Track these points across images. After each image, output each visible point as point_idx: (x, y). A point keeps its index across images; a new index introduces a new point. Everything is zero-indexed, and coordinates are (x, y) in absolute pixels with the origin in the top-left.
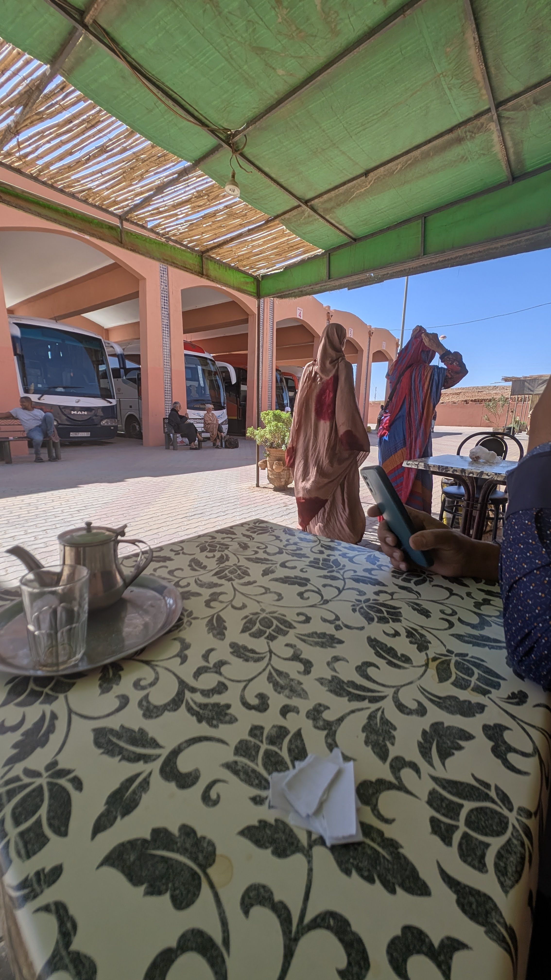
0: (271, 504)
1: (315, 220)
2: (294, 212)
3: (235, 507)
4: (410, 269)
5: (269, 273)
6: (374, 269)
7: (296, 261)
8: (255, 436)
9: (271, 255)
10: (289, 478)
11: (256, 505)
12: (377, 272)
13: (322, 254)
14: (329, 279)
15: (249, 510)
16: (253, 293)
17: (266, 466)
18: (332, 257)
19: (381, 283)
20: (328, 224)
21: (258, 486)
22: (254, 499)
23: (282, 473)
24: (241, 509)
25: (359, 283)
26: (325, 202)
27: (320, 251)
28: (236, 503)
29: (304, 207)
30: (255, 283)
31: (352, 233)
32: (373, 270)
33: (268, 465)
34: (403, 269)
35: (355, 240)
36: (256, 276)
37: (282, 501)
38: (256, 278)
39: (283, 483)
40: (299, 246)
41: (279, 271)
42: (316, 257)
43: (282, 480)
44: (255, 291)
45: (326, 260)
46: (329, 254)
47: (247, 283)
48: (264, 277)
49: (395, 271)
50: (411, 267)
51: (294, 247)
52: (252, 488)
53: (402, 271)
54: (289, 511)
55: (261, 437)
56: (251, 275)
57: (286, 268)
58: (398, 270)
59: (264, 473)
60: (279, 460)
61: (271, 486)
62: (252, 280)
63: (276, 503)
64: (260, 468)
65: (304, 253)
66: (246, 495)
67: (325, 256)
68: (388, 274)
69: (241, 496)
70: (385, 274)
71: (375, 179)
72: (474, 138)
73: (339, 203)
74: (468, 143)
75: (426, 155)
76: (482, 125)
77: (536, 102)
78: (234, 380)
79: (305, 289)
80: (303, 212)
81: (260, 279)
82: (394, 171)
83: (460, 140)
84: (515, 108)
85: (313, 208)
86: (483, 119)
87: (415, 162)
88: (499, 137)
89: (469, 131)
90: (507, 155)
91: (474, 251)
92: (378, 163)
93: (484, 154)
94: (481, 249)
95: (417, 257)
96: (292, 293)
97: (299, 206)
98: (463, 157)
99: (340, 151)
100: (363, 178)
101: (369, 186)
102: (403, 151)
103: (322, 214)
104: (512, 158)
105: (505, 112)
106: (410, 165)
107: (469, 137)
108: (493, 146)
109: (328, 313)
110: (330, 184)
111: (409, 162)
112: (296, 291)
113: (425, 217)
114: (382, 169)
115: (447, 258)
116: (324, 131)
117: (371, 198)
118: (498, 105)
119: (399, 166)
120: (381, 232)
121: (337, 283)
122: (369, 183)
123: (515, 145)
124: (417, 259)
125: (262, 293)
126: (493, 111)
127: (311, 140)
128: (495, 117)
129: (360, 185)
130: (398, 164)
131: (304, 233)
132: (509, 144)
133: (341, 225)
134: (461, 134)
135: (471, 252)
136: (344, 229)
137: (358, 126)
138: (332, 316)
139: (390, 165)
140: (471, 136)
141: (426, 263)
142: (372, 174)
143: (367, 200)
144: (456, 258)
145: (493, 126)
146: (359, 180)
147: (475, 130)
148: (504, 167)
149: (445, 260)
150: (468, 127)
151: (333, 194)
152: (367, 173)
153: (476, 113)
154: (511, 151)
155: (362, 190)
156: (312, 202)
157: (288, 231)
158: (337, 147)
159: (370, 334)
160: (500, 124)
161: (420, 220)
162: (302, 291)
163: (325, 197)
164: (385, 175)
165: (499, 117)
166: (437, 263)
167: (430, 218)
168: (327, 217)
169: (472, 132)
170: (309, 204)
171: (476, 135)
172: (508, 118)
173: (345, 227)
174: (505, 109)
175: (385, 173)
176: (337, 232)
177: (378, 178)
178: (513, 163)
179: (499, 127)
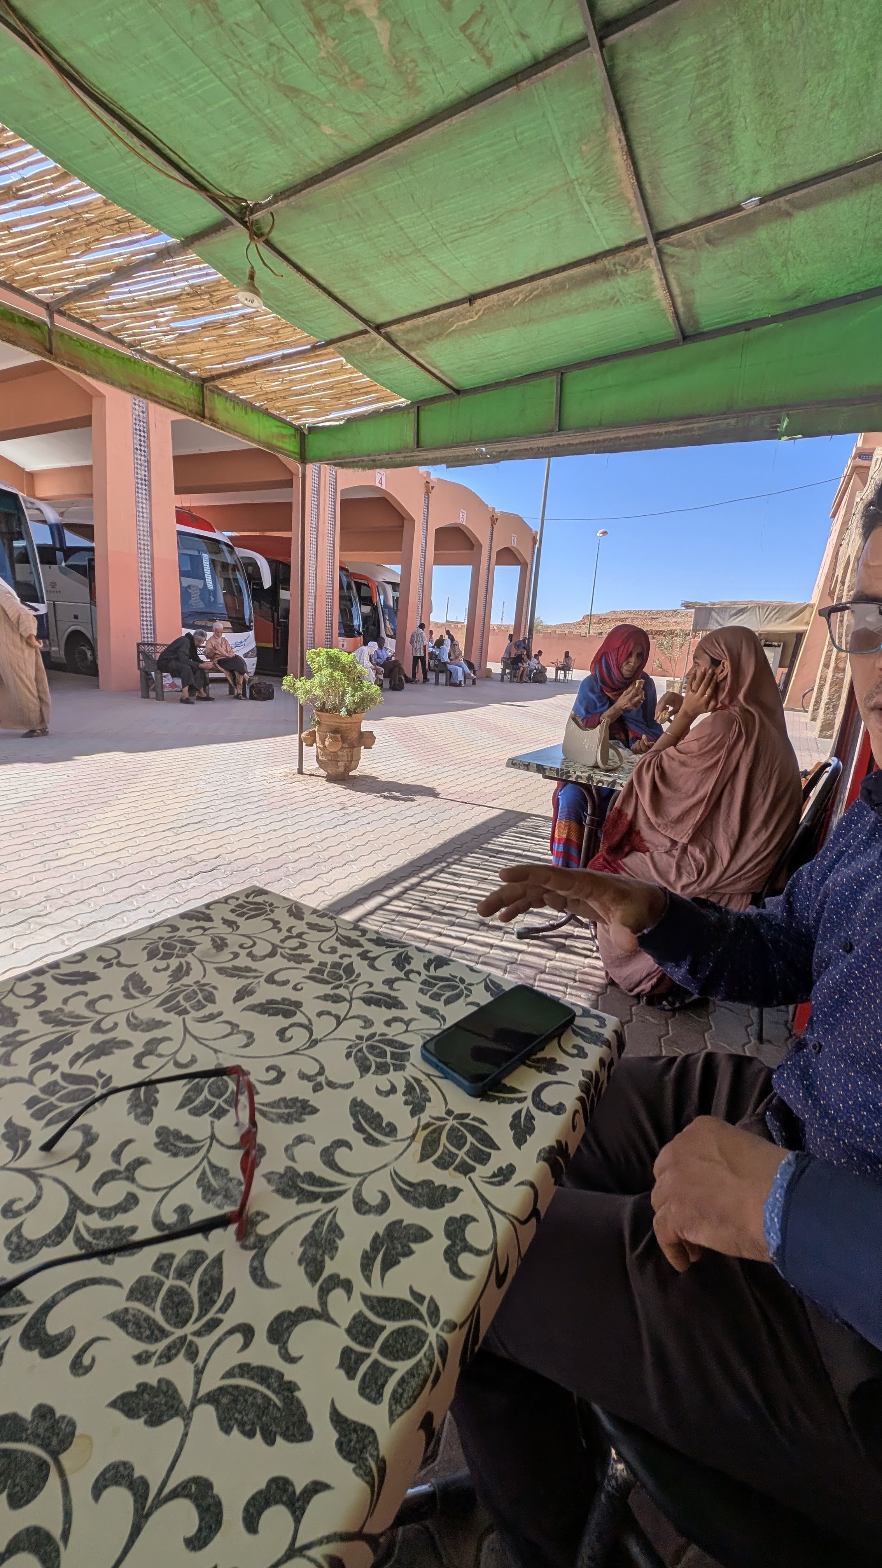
0: (320, 805)
1: (392, 354)
2: (359, 340)
3: (260, 809)
4: (538, 448)
5: (321, 425)
6: (485, 442)
7: (366, 412)
8: (296, 690)
9: (324, 397)
10: (351, 761)
11: (294, 806)
12: (490, 446)
13: (407, 405)
14: (418, 447)
15: (283, 816)
16: (295, 453)
17: (315, 741)
18: (422, 414)
20: (414, 364)
21: (300, 772)
22: (293, 795)
23: (340, 753)
24: (268, 814)
25: (466, 460)
26: (409, 331)
27: (402, 402)
28: (260, 803)
29: (374, 334)
30: (298, 437)
31: (453, 381)
32: (484, 443)
33: (318, 739)
34: (528, 447)
35: (458, 392)
36: (299, 427)
37: (339, 800)
38: (298, 430)
39: (341, 769)
40: (369, 389)
41: (337, 423)
42: (397, 409)
43: (340, 764)
44: (297, 450)
45: (412, 416)
46: (418, 407)
47: (285, 436)
48: (313, 429)
49: (517, 448)
50: (540, 445)
51: (362, 391)
52: (290, 776)
53: (526, 450)
54: (348, 818)
55: (307, 692)
56: (290, 424)
57: (349, 419)
59: (311, 752)
60: (335, 731)
61: (322, 773)
62: (292, 432)
63: (328, 803)
64: (304, 744)
65: (378, 400)
66: (279, 789)
67: (412, 410)
68: (506, 451)
69: (271, 788)
70: (501, 452)
71: (485, 310)
72: (626, 275)
73: (430, 336)
74: (619, 280)
75: (560, 287)
76: (638, 259)
77: (709, 241)
78: (267, 583)
79: (380, 458)
80: (374, 341)
81: (306, 433)
82: (513, 302)
83: (607, 274)
84: (680, 244)
85: (388, 338)
86: (639, 251)
87: (544, 294)
88: (661, 279)
89: (620, 265)
90: (674, 305)
91: (630, 434)
92: (489, 286)
93: (642, 299)
94: (639, 433)
95: (550, 433)
96: (359, 461)
97: (366, 332)
98: (612, 298)
99: (429, 262)
100: (467, 305)
101: (476, 318)
102: (526, 275)
103: (404, 348)
104: (681, 310)
105: (668, 247)
106: (536, 297)
107: (619, 272)
108: (653, 290)
109: (427, 482)
110: (416, 306)
111: (535, 293)
112: (366, 459)
113: (562, 374)
114: (495, 296)
115: (591, 440)
116: (401, 229)
117: (479, 336)
118: (658, 236)
119: (521, 297)
120: (497, 385)
121: (430, 455)
122: (476, 314)
123: (684, 293)
124: (550, 435)
125: (309, 454)
126: (651, 244)
127: (381, 239)
128: (654, 252)
129: (461, 314)
130: (518, 293)
131: (377, 373)
132: (676, 291)
133: (435, 368)
134: (608, 266)
135: (624, 435)
136: (440, 375)
137: (455, 230)
138: (433, 488)
139: (506, 292)
140: (622, 271)
141: (561, 444)
142: (479, 301)
143: (474, 337)
144: (604, 441)
145: (652, 263)
146: (460, 307)
147: (628, 265)
148: (671, 320)
149: (589, 442)
150: (618, 258)
151: (420, 321)
152: (472, 299)
153: (628, 241)
154: (679, 300)
155: (466, 322)
156: (388, 329)
157: (349, 366)
158: (424, 256)
159: (494, 521)
160: (662, 263)
161: (555, 377)
162: (374, 461)
163: (408, 324)
164: (499, 305)
165: (660, 252)
166: (577, 444)
167: (569, 376)
168: (413, 354)
169: (624, 266)
170: (383, 331)
171: (630, 272)
172: (672, 256)
173: (441, 372)
174: (667, 243)
175: (500, 303)
176: (430, 377)
177: (489, 308)
178: (682, 316)
179: (660, 267)
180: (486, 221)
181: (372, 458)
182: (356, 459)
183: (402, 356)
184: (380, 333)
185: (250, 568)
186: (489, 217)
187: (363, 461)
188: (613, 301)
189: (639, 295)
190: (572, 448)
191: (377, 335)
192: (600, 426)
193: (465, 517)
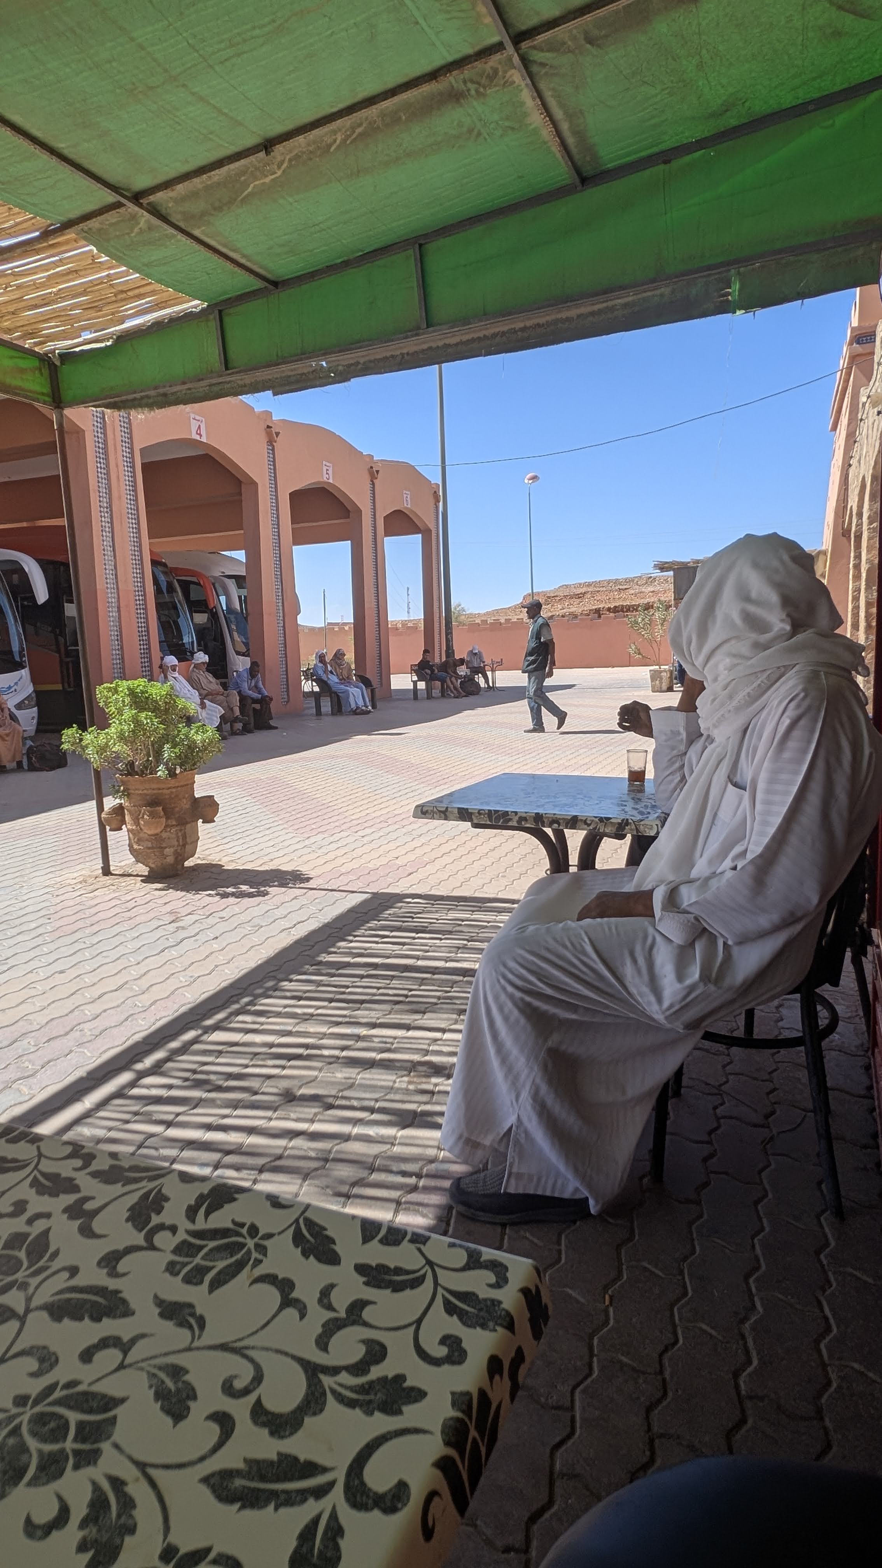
0: (138, 920)
2: (111, 217)
3: (39, 941)
4: (402, 354)
5: (77, 349)
6: (325, 352)
7: (143, 325)
8: (84, 748)
9: (73, 307)
10: (184, 845)
11: (96, 928)
12: (333, 358)
13: (203, 310)
14: (227, 368)
15: (78, 946)
16: (43, 394)
17: (123, 822)
18: (227, 320)
19: (346, 384)
21: (106, 871)
22: (93, 910)
23: (164, 835)
24: (52, 946)
25: (297, 381)
26: (183, 199)
27: (195, 305)
28: (40, 930)
29: (132, 207)
30: (46, 372)
31: (266, 269)
32: (325, 354)
33: (128, 818)
34: (388, 354)
35: (275, 284)
36: (46, 354)
37: (168, 908)
38: (45, 360)
39: (170, 860)
40: (142, 290)
41: (102, 345)
42: (188, 317)
43: (168, 851)
44: (46, 389)
45: (213, 325)
46: (220, 312)
47: (22, 371)
48: (67, 357)
49: (372, 358)
50: (405, 351)
51: (130, 294)
52: (90, 881)
53: (386, 358)
54: (182, 934)
55: (102, 749)
56: (30, 352)
57: (119, 338)
58: (378, 357)
59: (119, 839)
60: (153, 802)
61: (143, 870)
62: (36, 363)
63: (152, 915)
64: (108, 828)
65: (159, 306)
66: (71, 903)
67: (211, 317)
68: (358, 363)
69: (59, 907)
70: (352, 365)
71: (290, 160)
72: (484, 95)
73: (217, 204)
74: (475, 103)
75: (393, 120)
76: (496, 71)
77: (590, 41)
78: (42, 594)
79: (175, 389)
80: (134, 217)
81: (58, 363)
82: (330, 146)
83: (456, 97)
84: (552, 47)
85: (155, 211)
86: (495, 60)
87: (371, 131)
88: (534, 99)
89: (472, 81)
90: (559, 133)
91: (529, 323)
92: (289, 126)
93: (513, 129)
94: (542, 321)
95: (415, 331)
96: (142, 398)
97: (118, 205)
98: (470, 131)
99: (193, 94)
100: (262, 154)
101: (279, 173)
102: (341, 106)
103: (182, 224)
104: (571, 141)
105: (535, 52)
106: (360, 134)
107: (473, 92)
108: (526, 115)
109: (268, 427)
110: (187, 162)
111: (359, 130)
112: (152, 393)
113: (421, 245)
114: (301, 139)
115: (476, 335)
116: (141, 47)
117: (290, 200)
118: (519, 38)
119: (339, 137)
120: (331, 269)
121: (248, 379)
122: (279, 167)
123: (570, 116)
124: (417, 335)
125: (67, 394)
126: (510, 49)
127: (114, 64)
128: (516, 59)
129: (257, 169)
130: (334, 132)
131: (146, 265)
132: (558, 114)
133: (234, 251)
134: (455, 85)
135: (521, 325)
136: (243, 261)
137: (223, 45)
138: (277, 434)
139: (316, 132)
140: (477, 91)
141: (434, 345)
142: (279, 149)
143: (281, 201)
144: (494, 336)
145: (517, 76)
146: (252, 158)
147: (484, 81)
148: (558, 155)
149: (473, 340)
150: (468, 72)
151: (197, 182)
152: (268, 145)
153: (478, 48)
154: (565, 127)
155: (267, 180)
156: (152, 198)
157: (104, 258)
158: (184, 86)
159: (373, 474)
160: (531, 75)
161: (411, 252)
162: (165, 395)
163: (180, 188)
164: (311, 152)
165: (526, 62)
166: (457, 344)
167: (431, 247)
168: (197, 232)
169: (478, 83)
170: (144, 201)
171: (489, 91)
172: (543, 65)
173: (244, 256)
174: (534, 47)
175: (311, 149)
176: (229, 265)
177: (297, 157)
178: (574, 150)
179: (528, 81)
180: (266, 29)
181: (161, 391)
182: (137, 396)
183: (180, 236)
184: (141, 206)
185: (15, 578)
186: (269, 23)
187: (148, 397)
188: (473, 133)
189: (507, 124)
190: (450, 350)
191: (136, 209)
192: (486, 315)
193: (330, 472)
